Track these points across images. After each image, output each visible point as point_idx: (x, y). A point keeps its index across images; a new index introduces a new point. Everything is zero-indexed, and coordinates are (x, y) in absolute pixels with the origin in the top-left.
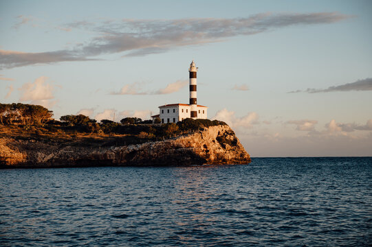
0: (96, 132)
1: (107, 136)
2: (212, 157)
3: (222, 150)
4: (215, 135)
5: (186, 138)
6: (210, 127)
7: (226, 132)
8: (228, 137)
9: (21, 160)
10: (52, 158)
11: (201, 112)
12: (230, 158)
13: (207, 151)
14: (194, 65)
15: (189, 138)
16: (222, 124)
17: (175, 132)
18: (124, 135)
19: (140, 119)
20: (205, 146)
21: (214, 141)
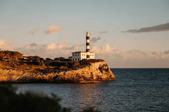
0: (41, 65)
1: (46, 67)
2: (95, 78)
3: (101, 74)
4: (98, 67)
5: (82, 69)
6: (95, 63)
7: (104, 65)
8: (104, 67)
9: (4, 80)
10: (19, 79)
11: (92, 55)
12: (104, 78)
13: (92, 75)
14: (88, 33)
15: (83, 69)
16: (102, 61)
17: (77, 66)
18: (54, 67)
19: (64, 58)
20: (91, 73)
21: (97, 70)
